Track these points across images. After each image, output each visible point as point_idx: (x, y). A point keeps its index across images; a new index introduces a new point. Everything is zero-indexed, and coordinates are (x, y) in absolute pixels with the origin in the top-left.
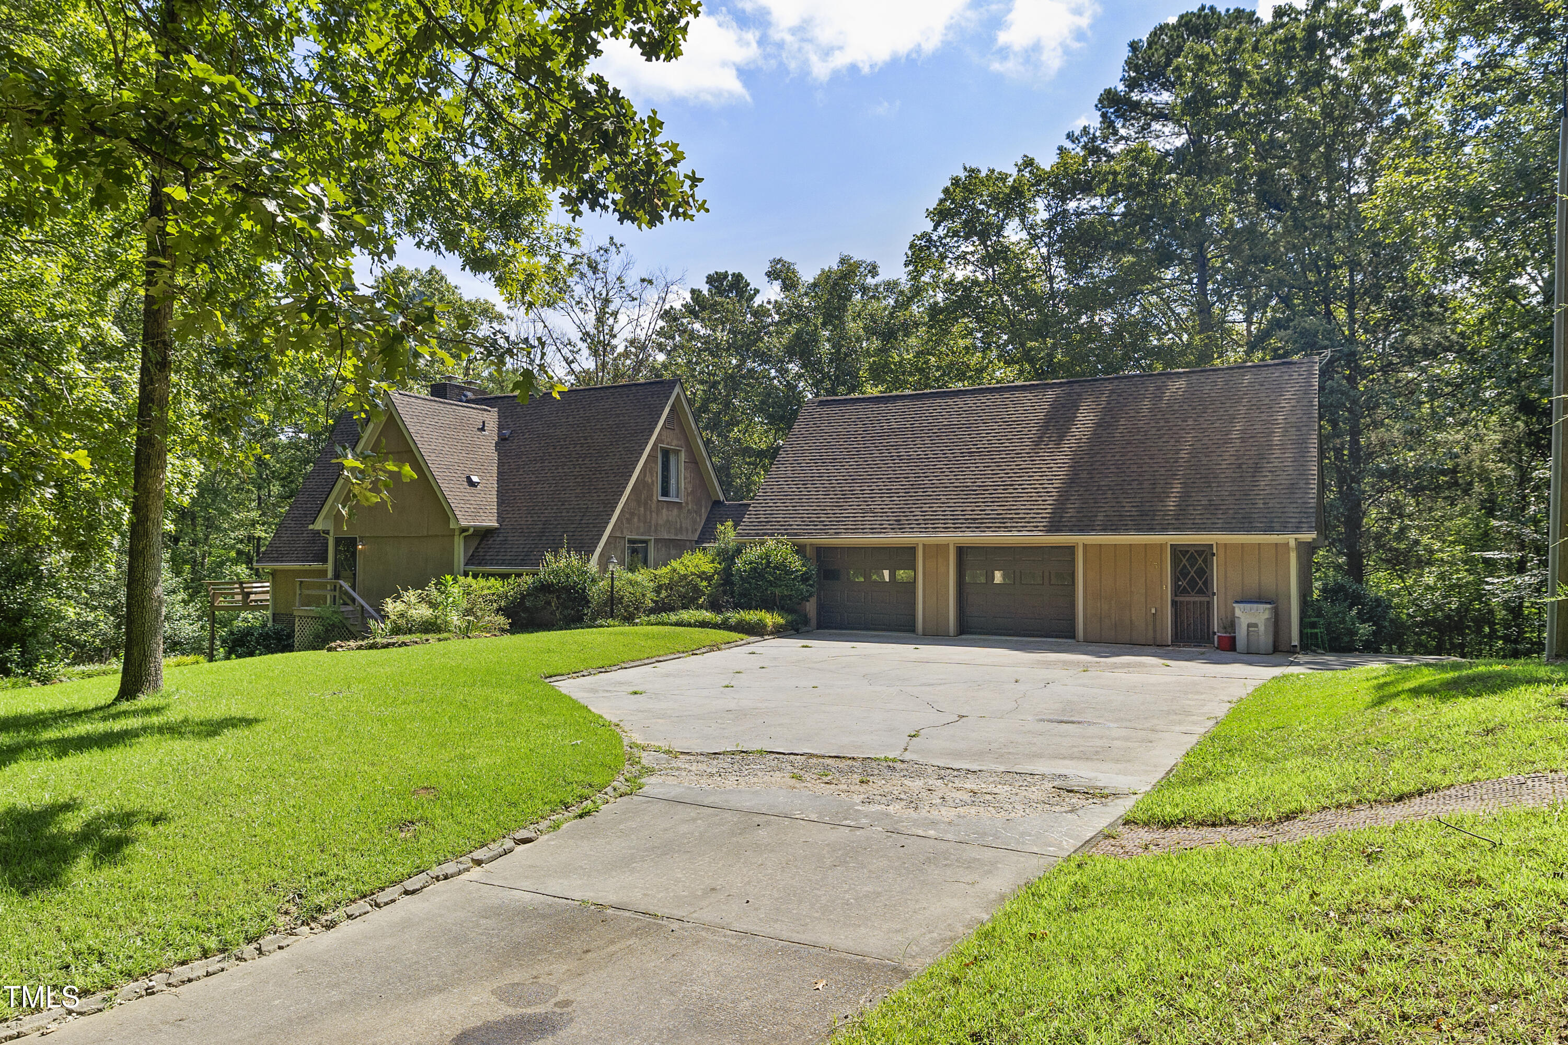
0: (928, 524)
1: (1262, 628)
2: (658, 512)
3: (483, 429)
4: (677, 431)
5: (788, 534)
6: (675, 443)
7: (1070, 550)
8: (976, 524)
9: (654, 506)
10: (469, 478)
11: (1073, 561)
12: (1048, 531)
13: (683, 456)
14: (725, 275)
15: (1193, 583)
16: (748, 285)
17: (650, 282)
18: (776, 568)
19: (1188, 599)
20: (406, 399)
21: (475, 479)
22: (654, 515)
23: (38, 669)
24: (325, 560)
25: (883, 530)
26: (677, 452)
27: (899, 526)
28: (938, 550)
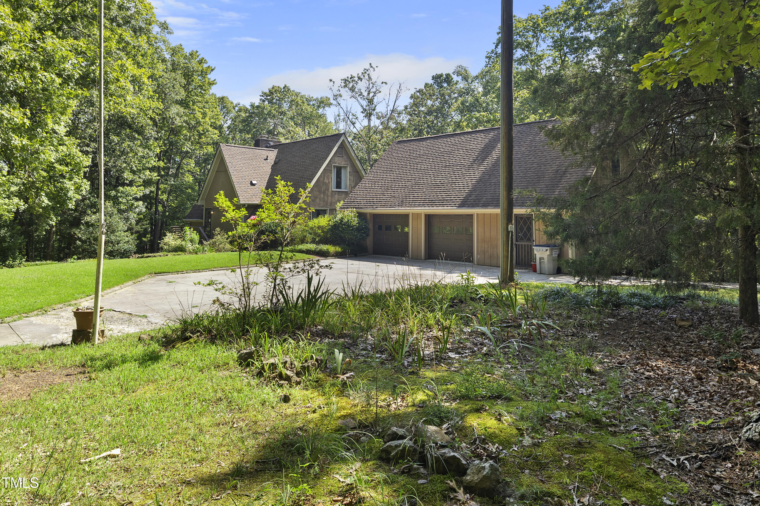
0: (413, 204)
1: (546, 260)
2: (332, 196)
3: (267, 159)
4: (345, 157)
5: (356, 208)
6: (343, 163)
7: (471, 216)
8: (432, 203)
9: (329, 193)
10: (251, 182)
11: (472, 223)
12: (459, 207)
13: (348, 169)
14: (441, 75)
15: (525, 235)
16: (452, 79)
17: (386, 83)
18: (344, 225)
19: (522, 243)
20: (229, 147)
21: (254, 182)
22: (330, 198)
23: (7, 263)
24: (202, 218)
25: (394, 206)
26: (345, 168)
27: (401, 204)
28: (417, 216)
